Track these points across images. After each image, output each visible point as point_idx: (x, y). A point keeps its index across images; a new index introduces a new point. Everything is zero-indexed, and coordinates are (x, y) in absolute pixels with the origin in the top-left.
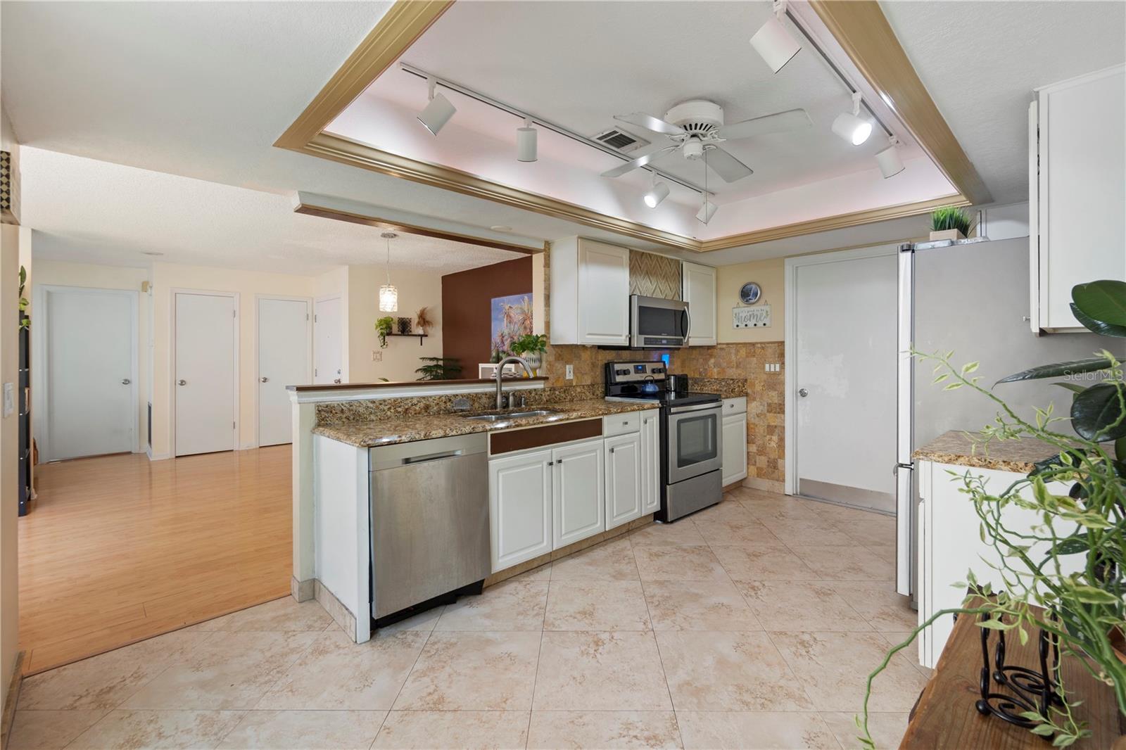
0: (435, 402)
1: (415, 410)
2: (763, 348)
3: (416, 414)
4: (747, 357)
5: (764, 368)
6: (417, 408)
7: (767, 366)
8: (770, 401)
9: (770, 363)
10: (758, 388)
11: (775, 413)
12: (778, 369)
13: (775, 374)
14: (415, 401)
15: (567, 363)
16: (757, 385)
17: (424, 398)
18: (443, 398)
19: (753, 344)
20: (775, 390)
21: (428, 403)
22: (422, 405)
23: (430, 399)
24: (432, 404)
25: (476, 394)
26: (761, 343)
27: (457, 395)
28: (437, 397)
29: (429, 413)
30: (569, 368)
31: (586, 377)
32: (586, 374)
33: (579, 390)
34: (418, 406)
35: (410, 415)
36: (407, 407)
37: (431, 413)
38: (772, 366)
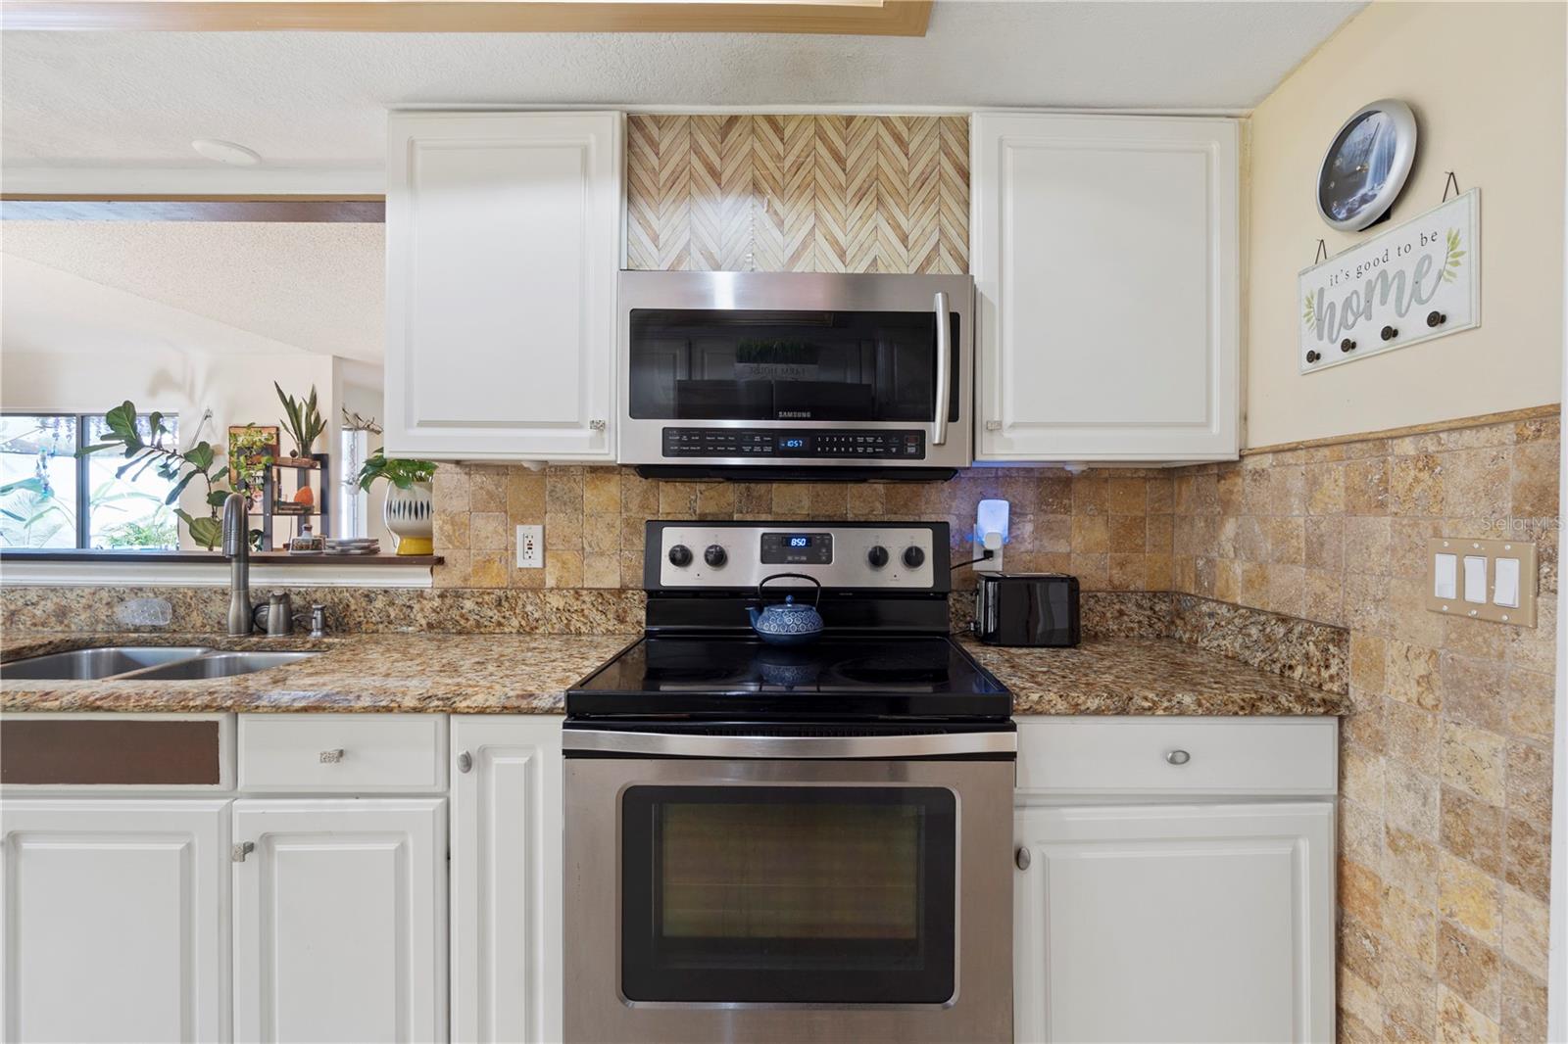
0: (84, 601)
1: (34, 616)
2: (1427, 462)
3: (35, 625)
4: (1352, 511)
5: (1428, 577)
6: (38, 613)
7: (1445, 568)
8: (1460, 786)
9: (1461, 552)
10: (1399, 686)
11: (1489, 866)
12: (1508, 592)
13: (1490, 618)
14: (32, 596)
15: (522, 519)
16: (1393, 671)
17: (54, 589)
18: (104, 594)
19: (1380, 442)
20: (1493, 724)
21: (64, 603)
22: (50, 606)
23: (68, 595)
24: (74, 605)
25: (196, 590)
26: (1418, 433)
27: (141, 589)
28: (87, 591)
29: (68, 626)
30: (529, 533)
31: (600, 564)
32: (602, 554)
33: (556, 601)
34: (40, 607)
35: (21, 626)
36: (12, 607)
37: (73, 627)
38: (1475, 567)
